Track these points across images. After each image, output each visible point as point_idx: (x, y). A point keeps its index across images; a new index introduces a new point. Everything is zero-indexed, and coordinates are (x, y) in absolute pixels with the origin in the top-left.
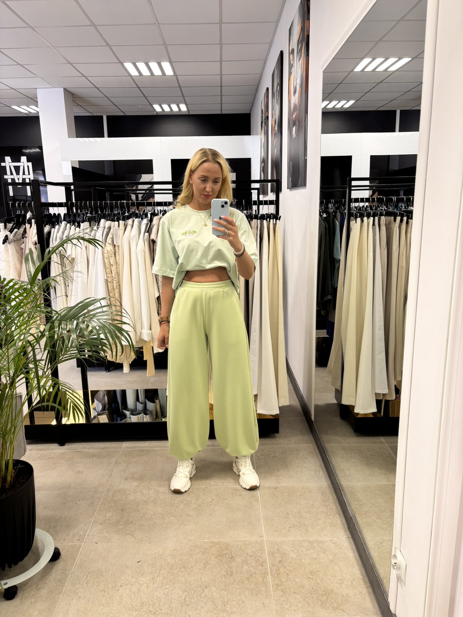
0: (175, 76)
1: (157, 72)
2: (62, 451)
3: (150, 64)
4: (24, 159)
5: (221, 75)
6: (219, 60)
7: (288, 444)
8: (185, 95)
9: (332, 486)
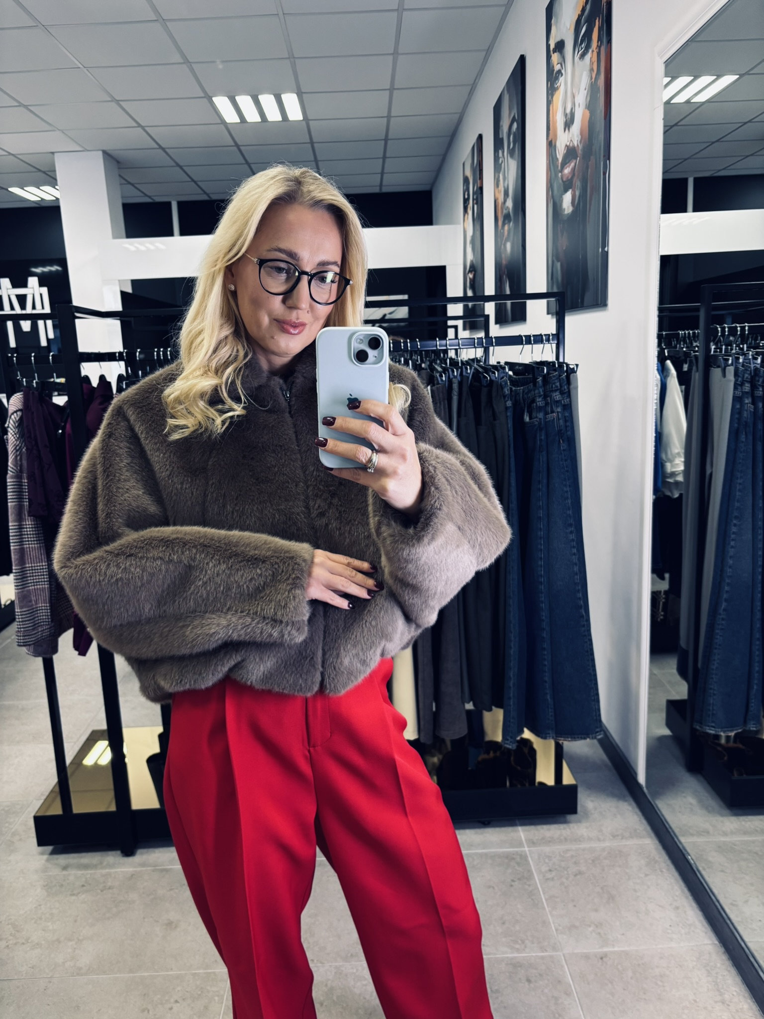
0: (304, 122)
1: (274, 115)
2: (131, 869)
3: (261, 97)
4: (33, 281)
5: (389, 117)
6: (388, 87)
7: (599, 840)
8: (319, 158)
9: (723, 950)
